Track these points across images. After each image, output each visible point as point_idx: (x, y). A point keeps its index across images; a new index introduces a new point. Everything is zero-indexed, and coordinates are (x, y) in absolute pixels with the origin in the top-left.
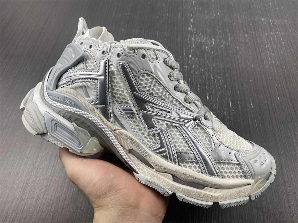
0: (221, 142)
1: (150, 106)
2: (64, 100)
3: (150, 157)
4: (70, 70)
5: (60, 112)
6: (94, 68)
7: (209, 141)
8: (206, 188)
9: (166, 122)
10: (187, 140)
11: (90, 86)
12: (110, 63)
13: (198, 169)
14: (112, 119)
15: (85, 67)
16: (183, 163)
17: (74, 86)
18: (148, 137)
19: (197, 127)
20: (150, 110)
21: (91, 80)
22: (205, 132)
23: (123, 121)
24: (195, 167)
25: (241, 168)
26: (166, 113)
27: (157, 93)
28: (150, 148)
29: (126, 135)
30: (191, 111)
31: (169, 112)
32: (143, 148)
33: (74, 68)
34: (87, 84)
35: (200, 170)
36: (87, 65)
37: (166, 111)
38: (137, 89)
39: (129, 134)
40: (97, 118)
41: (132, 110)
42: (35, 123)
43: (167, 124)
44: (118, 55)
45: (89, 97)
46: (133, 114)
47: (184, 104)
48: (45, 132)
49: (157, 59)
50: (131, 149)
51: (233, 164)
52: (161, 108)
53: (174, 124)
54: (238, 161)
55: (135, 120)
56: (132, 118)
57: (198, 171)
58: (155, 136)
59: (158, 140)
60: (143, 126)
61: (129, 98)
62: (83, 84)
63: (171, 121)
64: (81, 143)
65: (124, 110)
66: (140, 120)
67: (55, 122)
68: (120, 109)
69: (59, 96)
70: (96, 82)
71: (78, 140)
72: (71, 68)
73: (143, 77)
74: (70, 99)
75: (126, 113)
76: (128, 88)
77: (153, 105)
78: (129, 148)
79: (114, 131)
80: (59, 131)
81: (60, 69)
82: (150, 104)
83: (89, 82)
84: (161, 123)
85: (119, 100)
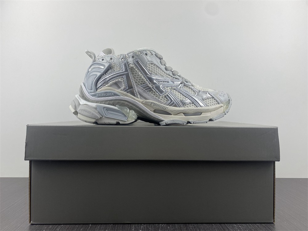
0: (199, 90)
2: (106, 94)
3: (168, 108)
4: (103, 76)
5: (105, 102)
6: (119, 69)
7: (194, 91)
8: (202, 113)
9: (169, 87)
10: (183, 94)
11: (121, 80)
12: (128, 64)
13: (194, 106)
14: (139, 96)
15: (113, 71)
16: (186, 105)
17: (109, 84)
18: (163, 99)
19: (184, 87)
21: (120, 77)
22: (190, 88)
23: (145, 95)
24: (192, 105)
25: (215, 99)
26: (167, 83)
27: (159, 73)
28: (165, 104)
29: (149, 102)
30: (178, 79)
31: (168, 82)
33: (106, 74)
34: (118, 80)
35: (196, 106)
36: (114, 69)
37: (166, 82)
38: (148, 73)
39: (151, 101)
40: (129, 97)
41: (148, 86)
42: (92, 114)
43: (169, 88)
44: (133, 57)
45: (120, 88)
46: (150, 88)
47: (173, 76)
48: (101, 117)
49: (152, 55)
50: (155, 110)
51: (210, 98)
52: (163, 81)
53: (173, 88)
54: (211, 96)
55: (152, 92)
56: (150, 91)
57: (195, 107)
58: (165, 97)
59: (168, 98)
60: (157, 94)
61: (146, 80)
62: (115, 81)
63: (171, 86)
64: (125, 116)
65: (144, 88)
66: (155, 90)
67: (106, 109)
68: (142, 88)
69: (101, 93)
70: (124, 77)
71: (123, 114)
72: (103, 75)
73: (149, 65)
74: (110, 92)
75: (146, 89)
76: (144, 74)
77: (159, 80)
78: (153, 110)
79: (142, 103)
80: (109, 113)
81: (95, 78)
82: (157, 80)
83: (119, 78)
84: (166, 88)
85: (139, 83)
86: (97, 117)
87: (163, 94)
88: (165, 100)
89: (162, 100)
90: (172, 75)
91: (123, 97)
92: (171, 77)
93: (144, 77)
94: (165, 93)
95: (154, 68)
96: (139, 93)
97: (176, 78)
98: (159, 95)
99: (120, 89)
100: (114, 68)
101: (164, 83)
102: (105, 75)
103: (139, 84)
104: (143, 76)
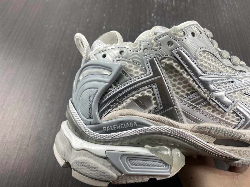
1: (216, 84)
2: (121, 126)
4: (110, 89)
6: (142, 72)
9: (236, 93)
11: (148, 94)
14: (185, 119)
15: (130, 77)
17: (124, 104)
18: (230, 117)
20: (218, 89)
21: (146, 87)
23: (196, 114)
26: (231, 84)
28: (236, 126)
29: (206, 128)
31: (232, 82)
32: (231, 131)
33: (115, 85)
34: (142, 94)
37: (230, 82)
38: (201, 72)
39: (209, 125)
40: (167, 125)
44: (170, 44)
45: (148, 108)
46: (205, 100)
48: (119, 174)
49: (201, 33)
52: (225, 81)
53: (243, 91)
55: (209, 106)
56: (205, 106)
58: (234, 112)
59: (240, 115)
60: (221, 109)
61: (197, 86)
62: (136, 97)
63: (239, 89)
64: (166, 164)
65: (193, 102)
66: (215, 104)
67: (126, 157)
68: (189, 102)
69: (112, 124)
70: (153, 86)
71: (162, 161)
72: (111, 87)
73: (201, 55)
74: (129, 121)
75: (196, 104)
76: (192, 75)
77: (218, 82)
78: (214, 140)
79: (192, 131)
80: (134, 165)
81: (95, 94)
82: (216, 82)
83: (144, 90)
84: (234, 95)
85: (184, 94)
86: (112, 177)
87: (230, 108)
88: (234, 119)
89: (228, 119)
90: (232, 66)
91: (155, 126)
92: (233, 69)
93: (194, 81)
94: (234, 106)
95: (209, 59)
96: (184, 112)
97: (240, 71)
98: (223, 112)
99: (147, 111)
100: (131, 71)
101: (227, 85)
102: (114, 87)
103: (182, 96)
104: (192, 79)
